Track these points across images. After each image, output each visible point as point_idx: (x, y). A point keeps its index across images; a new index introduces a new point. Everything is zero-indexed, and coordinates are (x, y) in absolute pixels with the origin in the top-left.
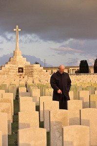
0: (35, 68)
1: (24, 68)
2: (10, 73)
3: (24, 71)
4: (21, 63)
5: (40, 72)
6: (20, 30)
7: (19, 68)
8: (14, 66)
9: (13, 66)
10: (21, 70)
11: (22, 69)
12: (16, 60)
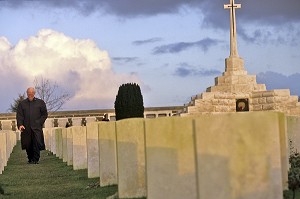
0: (277, 98)
1: (251, 101)
2: (214, 113)
3: (251, 107)
4: (243, 89)
5: (289, 108)
6: (239, 6)
7: (239, 101)
8: (226, 95)
9: (221, 95)
10: (242, 105)
11: (246, 101)
12: (230, 82)
